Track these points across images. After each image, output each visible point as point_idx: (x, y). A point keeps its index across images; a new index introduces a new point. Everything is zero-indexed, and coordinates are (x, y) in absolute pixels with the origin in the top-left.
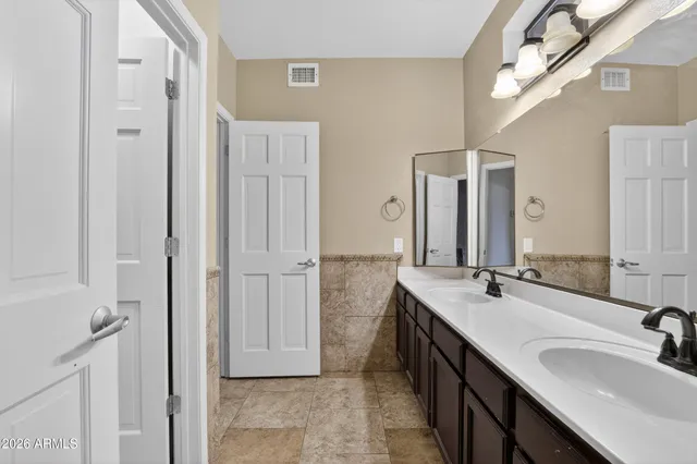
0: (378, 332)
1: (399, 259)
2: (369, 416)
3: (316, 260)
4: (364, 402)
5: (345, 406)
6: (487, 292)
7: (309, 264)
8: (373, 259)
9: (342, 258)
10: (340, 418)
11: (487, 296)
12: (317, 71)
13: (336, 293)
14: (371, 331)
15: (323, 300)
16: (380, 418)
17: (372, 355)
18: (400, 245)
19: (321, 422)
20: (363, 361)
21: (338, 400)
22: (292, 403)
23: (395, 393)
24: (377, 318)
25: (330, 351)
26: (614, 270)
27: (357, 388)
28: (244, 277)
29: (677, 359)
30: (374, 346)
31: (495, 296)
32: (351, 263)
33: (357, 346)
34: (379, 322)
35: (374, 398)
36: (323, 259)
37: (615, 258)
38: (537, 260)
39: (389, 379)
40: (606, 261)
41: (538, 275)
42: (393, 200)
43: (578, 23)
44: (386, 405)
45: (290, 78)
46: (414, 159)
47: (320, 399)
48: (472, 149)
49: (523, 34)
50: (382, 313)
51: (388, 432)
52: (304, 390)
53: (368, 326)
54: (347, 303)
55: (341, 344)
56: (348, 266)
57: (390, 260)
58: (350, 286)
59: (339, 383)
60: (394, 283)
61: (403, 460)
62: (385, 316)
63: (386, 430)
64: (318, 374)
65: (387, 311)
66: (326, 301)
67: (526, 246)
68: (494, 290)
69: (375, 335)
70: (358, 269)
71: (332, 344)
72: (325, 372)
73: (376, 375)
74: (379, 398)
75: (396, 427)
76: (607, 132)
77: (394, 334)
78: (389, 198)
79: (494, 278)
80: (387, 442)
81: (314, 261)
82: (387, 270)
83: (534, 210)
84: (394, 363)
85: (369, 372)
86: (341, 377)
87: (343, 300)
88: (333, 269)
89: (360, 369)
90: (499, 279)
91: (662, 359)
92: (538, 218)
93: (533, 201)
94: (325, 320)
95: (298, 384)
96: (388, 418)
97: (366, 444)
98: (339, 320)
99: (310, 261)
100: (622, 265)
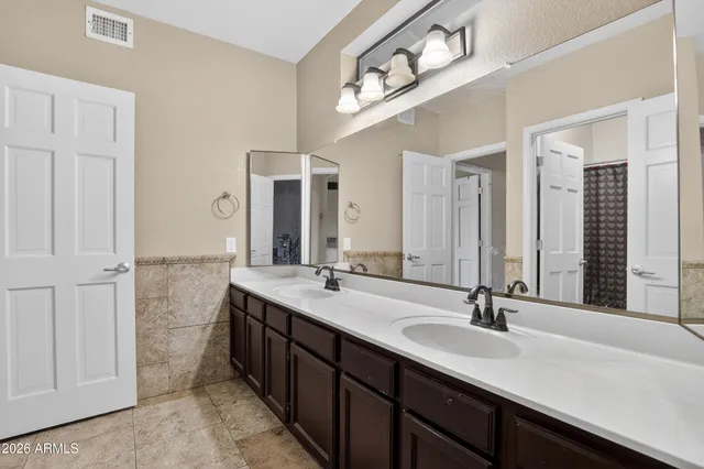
0: (209, 341)
1: (232, 260)
2: (213, 433)
3: (130, 264)
4: (203, 421)
5: (180, 430)
6: (326, 288)
7: (120, 270)
8: (202, 261)
9: (163, 261)
10: (180, 446)
11: (327, 291)
12: (130, 29)
13: (156, 303)
14: (201, 341)
15: (138, 313)
16: (226, 433)
17: (202, 367)
18: (233, 245)
19: (155, 458)
20: (192, 376)
21: (170, 427)
22: (105, 448)
23: (235, 402)
24: (207, 325)
25: (148, 374)
26: (406, 263)
27: (190, 407)
28: (8, 292)
29: (483, 321)
30: (204, 357)
31: (334, 290)
32: (176, 266)
33: (184, 361)
34: (209, 330)
35: (214, 413)
36: (138, 263)
37: (406, 253)
38: (354, 256)
39: (224, 389)
40: (400, 256)
41: (365, 269)
42: (226, 196)
43: (413, 66)
44: (229, 417)
45: (89, 27)
46: (248, 155)
47: (145, 433)
48: (306, 154)
49: (355, 61)
50: (214, 319)
51: (240, 444)
52: (117, 428)
53: (197, 337)
54: (171, 313)
55: (163, 362)
56: (171, 270)
57: (222, 260)
58: (173, 294)
59: (165, 408)
60: (226, 286)
61: (265, 465)
62: (217, 322)
63: (237, 442)
64: (135, 403)
65: (219, 317)
66: (142, 314)
67: (345, 244)
68: (332, 284)
69: (205, 345)
70: (186, 272)
71: (150, 364)
72: (143, 399)
73: (207, 388)
74: (220, 412)
75: (245, 436)
76: (401, 155)
77: (227, 341)
78: (221, 194)
79: (332, 275)
80: (242, 454)
81: (127, 265)
82: (219, 272)
83: (352, 213)
84: (228, 371)
85: (199, 386)
86: (165, 400)
87: (165, 310)
88: (152, 274)
89: (188, 387)
90: (336, 275)
91: (474, 322)
92: (355, 220)
93: (351, 206)
94: (142, 337)
95: (108, 423)
96: (235, 429)
97: (219, 464)
98: (160, 334)
99: (121, 265)
100: (410, 259)
